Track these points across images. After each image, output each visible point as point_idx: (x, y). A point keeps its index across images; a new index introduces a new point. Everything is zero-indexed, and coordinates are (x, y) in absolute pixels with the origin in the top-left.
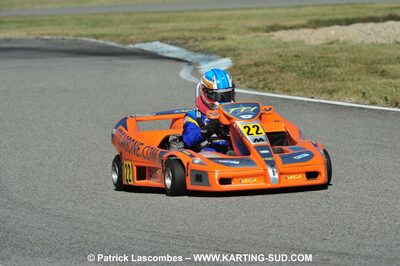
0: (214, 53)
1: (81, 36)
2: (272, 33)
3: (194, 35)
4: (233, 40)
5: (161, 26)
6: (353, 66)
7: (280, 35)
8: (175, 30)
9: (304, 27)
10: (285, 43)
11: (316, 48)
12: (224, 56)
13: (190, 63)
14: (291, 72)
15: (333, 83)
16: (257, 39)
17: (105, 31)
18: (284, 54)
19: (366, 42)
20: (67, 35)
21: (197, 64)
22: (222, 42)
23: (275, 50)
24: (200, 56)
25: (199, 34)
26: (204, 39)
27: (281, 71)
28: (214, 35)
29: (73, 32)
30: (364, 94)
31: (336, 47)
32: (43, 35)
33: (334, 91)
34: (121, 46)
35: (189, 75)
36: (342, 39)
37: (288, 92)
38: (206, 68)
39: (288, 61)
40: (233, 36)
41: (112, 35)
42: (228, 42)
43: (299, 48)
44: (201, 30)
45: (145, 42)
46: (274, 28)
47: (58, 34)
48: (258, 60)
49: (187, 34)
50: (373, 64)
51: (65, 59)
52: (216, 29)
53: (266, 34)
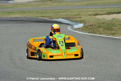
0: (78, 22)
1: (38, 16)
2: (96, 16)
3: (72, 16)
4: (84, 18)
5: (62, 14)
6: (120, 26)
7: (98, 17)
8: (66, 15)
9: (105, 14)
10: (99, 19)
11: (109, 21)
12: (81, 23)
13: (71, 25)
14: (101, 28)
15: (114, 31)
16: (91, 18)
17: (45, 15)
18: (99, 23)
20: (34, 16)
21: (73, 25)
22: (81, 19)
23: (97, 21)
24: (74, 23)
25: (74, 16)
27: (98, 28)
28: (78, 16)
29: (36, 15)
31: (115, 20)
32: (26, 16)
33: (114, 34)
34: (50, 20)
35: (70, 29)
36: (117, 18)
37: (100, 34)
38: (76, 26)
39: (100, 25)
41: (47, 16)
42: (82, 19)
43: (104, 21)
45: (57, 18)
46: (96, 15)
47: (31, 16)
48: (91, 24)
49: (70, 16)
52: (79, 15)
53: (94, 16)
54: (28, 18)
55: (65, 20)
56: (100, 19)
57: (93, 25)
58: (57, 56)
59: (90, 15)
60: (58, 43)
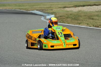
0: (50, 13)
1: (16, 9)
2: (64, 9)
3: (45, 9)
4: (55, 10)
6: (85, 17)
7: (66, 9)
8: (40, 8)
9: (72, 7)
11: (76, 12)
12: (52, 14)
13: (44, 16)
14: (69, 18)
15: (80, 21)
16: (61, 10)
17: (22, 8)
18: (67, 14)
19: (88, 11)
20: (13, 9)
21: (46, 16)
23: (65, 13)
24: (46, 14)
26: (47, 10)
27: (67, 18)
28: (50, 9)
29: (14, 8)
30: (88, 24)
31: (81, 12)
32: (7, 8)
33: (80, 23)
34: (26, 11)
35: (43, 19)
36: (82, 10)
37: (69, 23)
38: (48, 17)
39: (68, 16)
40: (55, 9)
41: (24, 9)
42: (53, 11)
43: (71, 12)
44: (47, 8)
45: (32, 10)
46: (65, 7)
47: (11, 8)
49: (43, 9)
50: (90, 17)
51: (12, 15)
52: (50, 7)
53: (63, 9)
54: (8, 10)
55: (39, 12)
56: (68, 11)
57: (62, 16)
58: (58, 46)
59: (60, 8)
60: (58, 34)
